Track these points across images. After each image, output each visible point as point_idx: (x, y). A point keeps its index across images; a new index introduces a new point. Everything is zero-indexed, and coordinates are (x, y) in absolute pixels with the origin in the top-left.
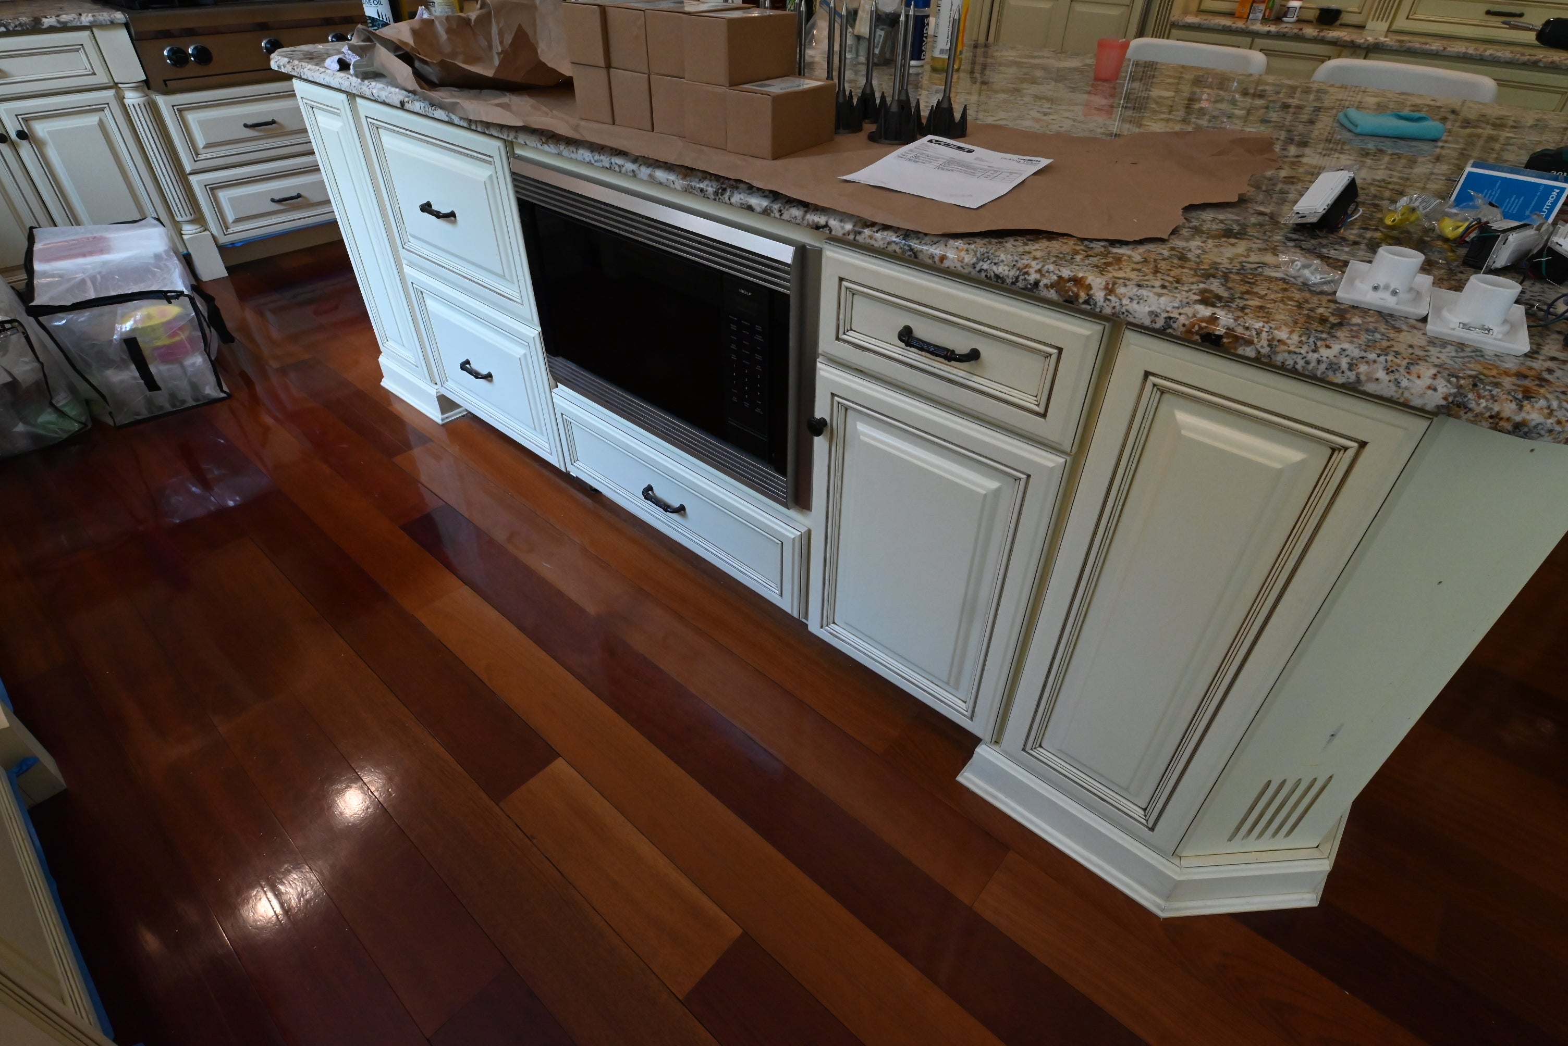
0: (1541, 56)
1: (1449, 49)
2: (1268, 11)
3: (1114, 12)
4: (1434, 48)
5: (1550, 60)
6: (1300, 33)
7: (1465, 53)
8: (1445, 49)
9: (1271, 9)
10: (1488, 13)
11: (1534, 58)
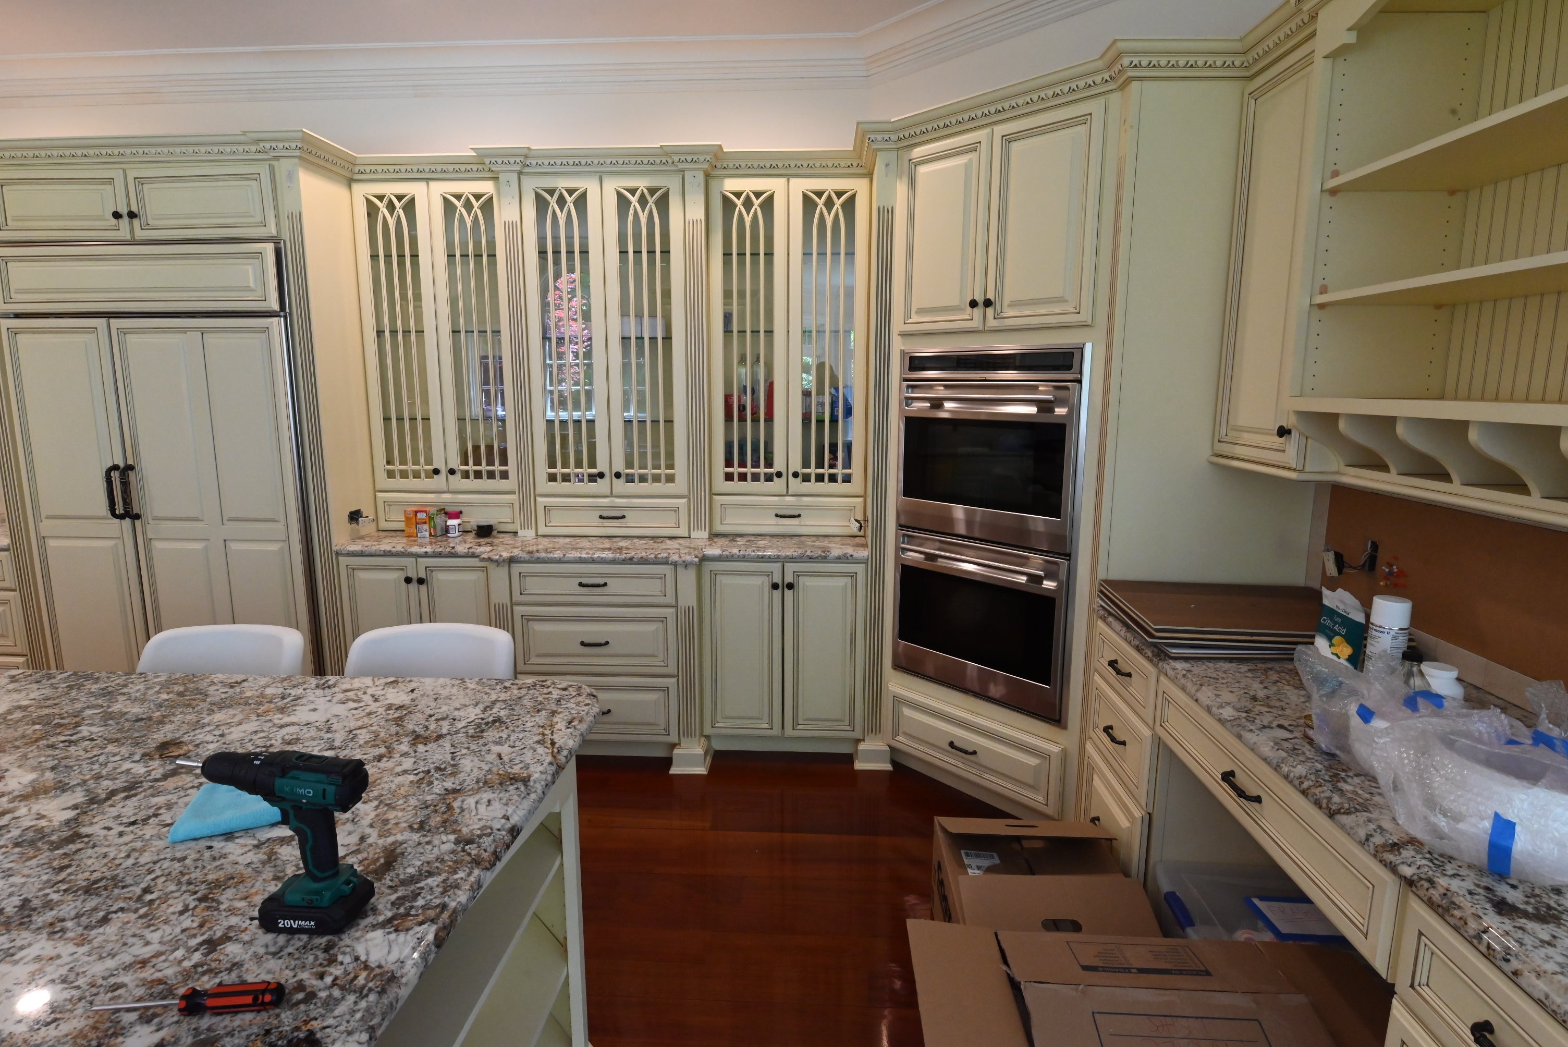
0: (633, 553)
1: (567, 555)
2: (432, 529)
3: (274, 547)
4: (555, 556)
5: (640, 556)
6: (453, 551)
7: (580, 557)
8: (564, 555)
9: (435, 528)
10: (601, 517)
11: (629, 556)
